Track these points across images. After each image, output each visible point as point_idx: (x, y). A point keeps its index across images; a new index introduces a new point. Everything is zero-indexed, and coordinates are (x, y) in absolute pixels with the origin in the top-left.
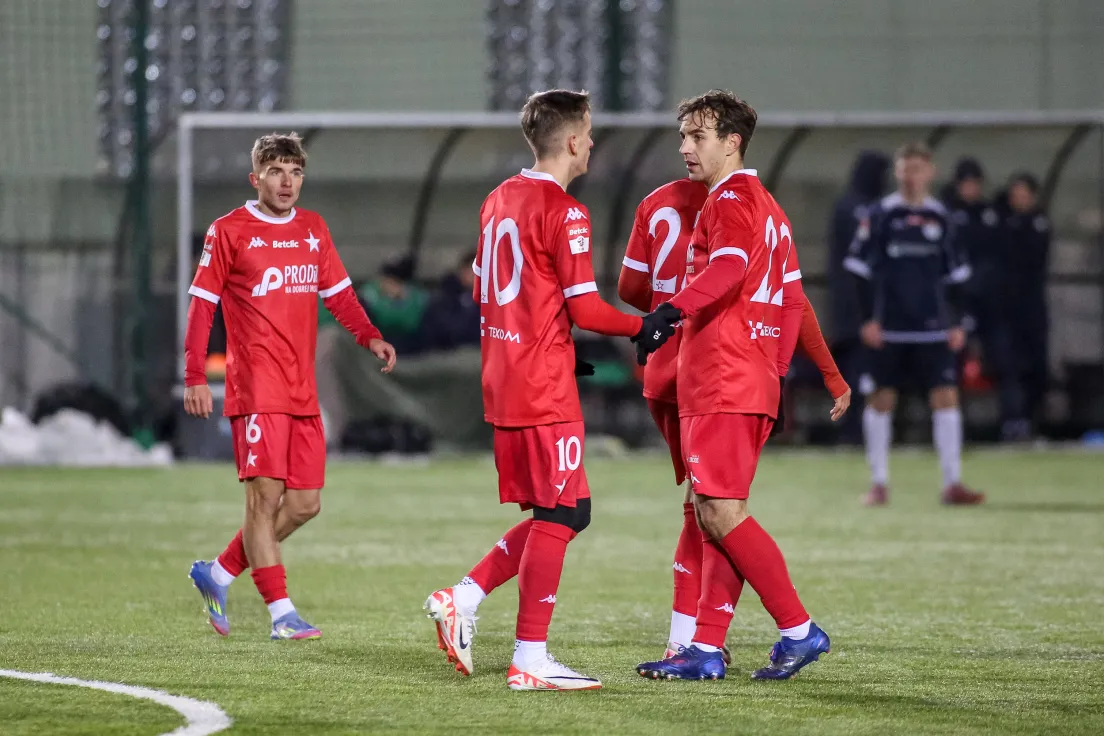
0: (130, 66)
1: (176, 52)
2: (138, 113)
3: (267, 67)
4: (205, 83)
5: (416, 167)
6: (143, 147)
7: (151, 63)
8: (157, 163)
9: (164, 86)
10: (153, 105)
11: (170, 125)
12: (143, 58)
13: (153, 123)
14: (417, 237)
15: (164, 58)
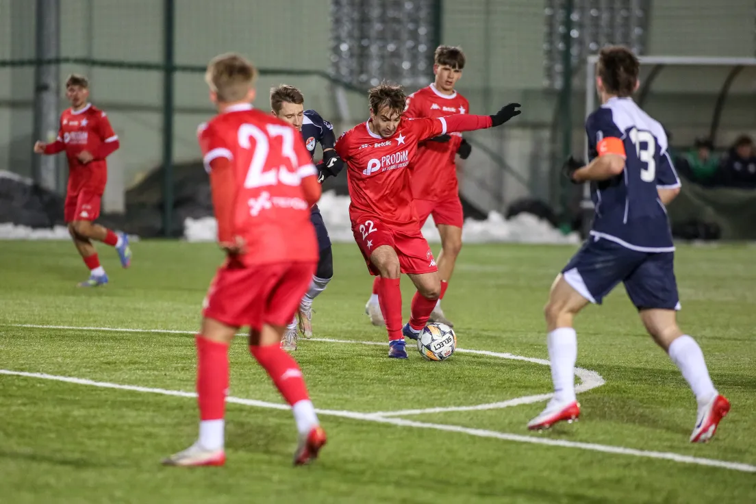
0: (561, 29)
1: (587, 22)
2: (566, 56)
3: (637, 31)
4: (603, 39)
5: (714, 86)
6: (568, 73)
7: (573, 28)
8: (576, 82)
9: (581, 41)
10: (574, 51)
11: (583, 62)
12: (569, 24)
13: (574, 61)
14: (715, 125)
15: (581, 26)
